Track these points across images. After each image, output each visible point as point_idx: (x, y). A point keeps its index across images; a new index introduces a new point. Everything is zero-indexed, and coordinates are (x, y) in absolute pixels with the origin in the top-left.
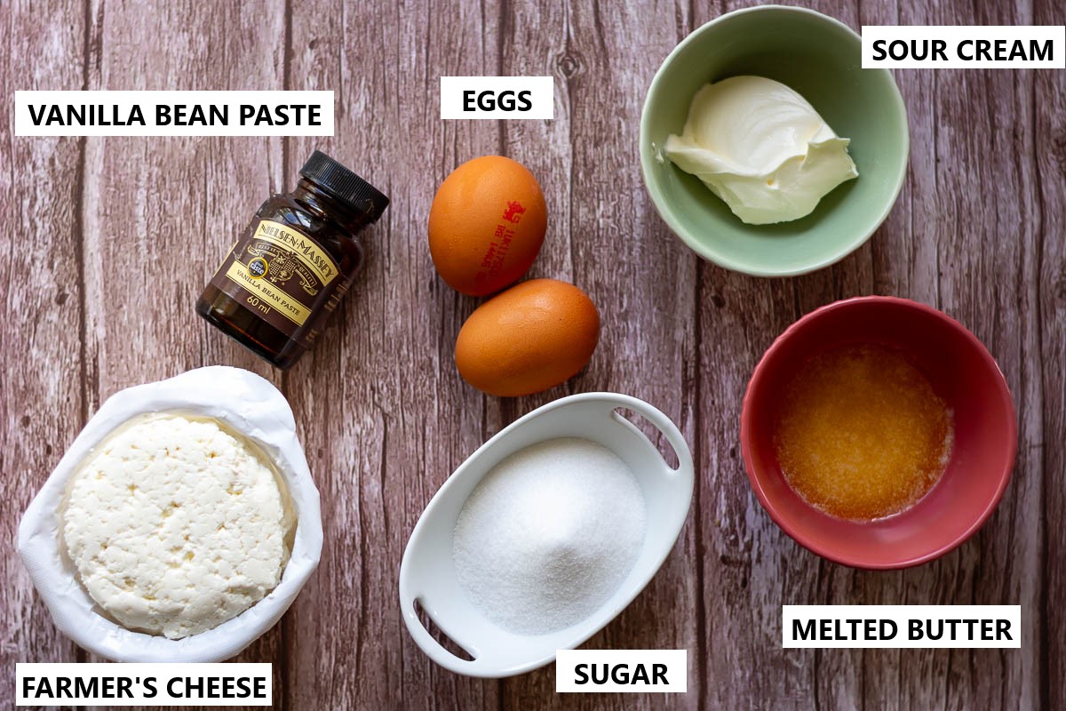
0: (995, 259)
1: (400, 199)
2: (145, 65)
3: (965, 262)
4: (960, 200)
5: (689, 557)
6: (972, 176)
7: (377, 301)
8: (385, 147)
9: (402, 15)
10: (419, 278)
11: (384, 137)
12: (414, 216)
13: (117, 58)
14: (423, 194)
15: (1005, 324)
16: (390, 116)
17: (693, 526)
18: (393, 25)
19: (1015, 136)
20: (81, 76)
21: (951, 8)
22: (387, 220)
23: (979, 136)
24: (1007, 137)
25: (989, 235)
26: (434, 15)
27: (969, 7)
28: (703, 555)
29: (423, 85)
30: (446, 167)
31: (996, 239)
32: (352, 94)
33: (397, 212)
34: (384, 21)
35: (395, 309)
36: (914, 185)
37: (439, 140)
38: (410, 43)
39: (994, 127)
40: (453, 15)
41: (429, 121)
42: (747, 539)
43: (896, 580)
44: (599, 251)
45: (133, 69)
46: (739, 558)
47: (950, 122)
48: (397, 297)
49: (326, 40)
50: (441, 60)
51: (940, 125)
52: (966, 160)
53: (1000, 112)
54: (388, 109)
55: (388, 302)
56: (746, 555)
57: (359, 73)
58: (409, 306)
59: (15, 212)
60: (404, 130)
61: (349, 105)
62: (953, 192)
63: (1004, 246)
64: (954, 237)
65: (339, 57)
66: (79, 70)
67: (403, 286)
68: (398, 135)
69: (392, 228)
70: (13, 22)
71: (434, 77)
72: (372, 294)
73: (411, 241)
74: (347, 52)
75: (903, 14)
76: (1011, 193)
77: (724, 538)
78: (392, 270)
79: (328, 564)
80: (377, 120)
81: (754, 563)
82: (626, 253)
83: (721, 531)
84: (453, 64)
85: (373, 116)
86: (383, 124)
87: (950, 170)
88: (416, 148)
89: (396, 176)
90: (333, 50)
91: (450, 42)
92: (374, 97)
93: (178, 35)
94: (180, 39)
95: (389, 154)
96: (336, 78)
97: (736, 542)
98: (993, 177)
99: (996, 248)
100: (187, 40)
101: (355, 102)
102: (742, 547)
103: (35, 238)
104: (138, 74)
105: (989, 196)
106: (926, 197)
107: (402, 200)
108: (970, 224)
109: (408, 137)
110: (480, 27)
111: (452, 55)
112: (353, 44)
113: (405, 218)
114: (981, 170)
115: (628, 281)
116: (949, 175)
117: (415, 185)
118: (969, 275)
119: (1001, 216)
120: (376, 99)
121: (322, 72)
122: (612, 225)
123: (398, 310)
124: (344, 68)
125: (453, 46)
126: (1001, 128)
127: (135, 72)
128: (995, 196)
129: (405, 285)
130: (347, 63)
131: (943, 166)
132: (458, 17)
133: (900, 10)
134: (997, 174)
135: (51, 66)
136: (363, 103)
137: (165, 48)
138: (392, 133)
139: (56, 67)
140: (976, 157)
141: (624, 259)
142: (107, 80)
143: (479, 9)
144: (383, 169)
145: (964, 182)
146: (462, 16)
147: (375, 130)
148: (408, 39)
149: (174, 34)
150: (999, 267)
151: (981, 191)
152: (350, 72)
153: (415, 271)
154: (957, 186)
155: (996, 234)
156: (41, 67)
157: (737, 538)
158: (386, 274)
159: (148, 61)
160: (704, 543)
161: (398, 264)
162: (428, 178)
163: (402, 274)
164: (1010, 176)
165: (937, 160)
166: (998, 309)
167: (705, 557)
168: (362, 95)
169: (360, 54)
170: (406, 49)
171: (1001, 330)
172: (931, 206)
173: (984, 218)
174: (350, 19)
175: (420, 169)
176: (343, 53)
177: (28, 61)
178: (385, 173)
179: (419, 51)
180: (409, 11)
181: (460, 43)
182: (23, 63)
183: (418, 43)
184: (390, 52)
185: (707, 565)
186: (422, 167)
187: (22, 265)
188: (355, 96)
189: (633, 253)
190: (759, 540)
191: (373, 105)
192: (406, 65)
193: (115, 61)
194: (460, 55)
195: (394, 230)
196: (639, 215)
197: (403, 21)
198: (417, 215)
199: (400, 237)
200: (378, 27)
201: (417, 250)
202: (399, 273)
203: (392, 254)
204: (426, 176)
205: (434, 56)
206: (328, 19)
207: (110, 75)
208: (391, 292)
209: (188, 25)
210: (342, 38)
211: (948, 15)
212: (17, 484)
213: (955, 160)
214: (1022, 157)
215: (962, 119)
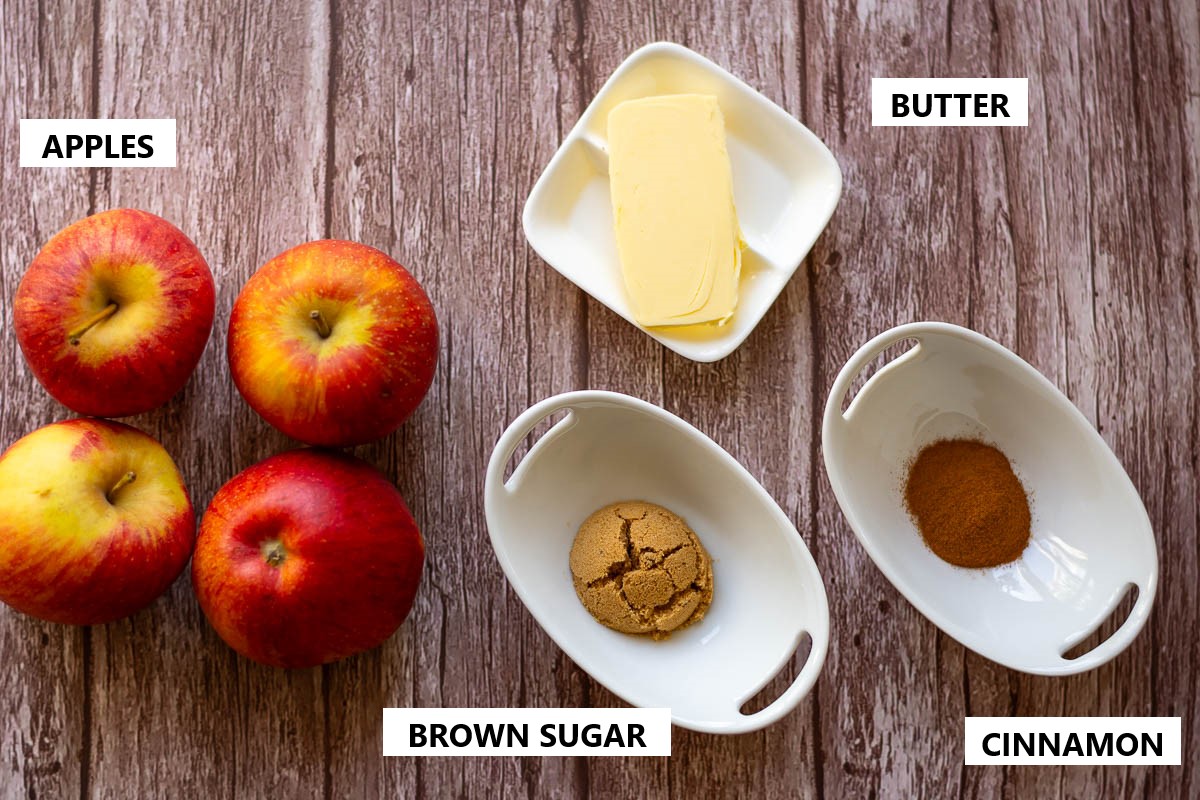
0: (1165, 410)
1: (461, 341)
2: (162, 184)
3: (1129, 414)
4: (1123, 341)
5: (806, 765)
6: (1136, 312)
7: (435, 462)
8: (444, 280)
9: (464, 127)
10: (484, 434)
11: (443, 269)
12: (478, 361)
13: (128, 177)
14: (489, 335)
15: (1178, 487)
16: (450, 244)
17: (811, 728)
18: (453, 138)
19: (1187, 265)
20: (86, 198)
21: (1108, 116)
22: (446, 366)
23: (1144, 265)
24: (1177, 266)
25: (1157, 382)
26: (501, 126)
27: (1129, 115)
28: (823, 762)
29: (490, 208)
30: (517, 303)
31: (1166, 387)
32: (406, 218)
33: (459, 357)
34: (443, 133)
35: (456, 471)
36: (1067, 324)
37: (508, 272)
38: (473, 158)
39: (1161, 255)
40: (524, 126)
41: (497, 250)
42: (875, 743)
43: (1053, 792)
44: (697, 402)
45: (147, 190)
46: (865, 765)
47: (1109, 248)
48: (458, 456)
49: (375, 156)
50: (509, 178)
51: (1097, 253)
52: (1129, 294)
53: (1168, 237)
54: (447, 235)
55: (447, 463)
56: (874, 762)
57: (413, 194)
58: (473, 467)
59: (7, 358)
60: (467, 260)
61: (402, 231)
62: (1114, 331)
63: (1176, 395)
64: (1117, 385)
65: (391, 175)
66: (84, 191)
67: (465, 443)
68: (459, 266)
69: (453, 376)
70: (7, 136)
71: (501, 199)
72: (428, 453)
73: (475, 390)
74: (399, 169)
75: (1053, 123)
76: (1183, 332)
77: (848, 743)
78: (452, 425)
79: (377, 774)
80: (434, 249)
81: (883, 771)
82: (729, 405)
83: (844, 733)
84: (524, 184)
85: (430, 244)
86: (442, 253)
87: (1110, 305)
88: (481, 281)
89: (456, 315)
90: (383, 167)
91: (520, 157)
92: (431, 222)
93: (200, 151)
94: (203, 155)
95: (449, 288)
96: (386, 200)
97: (861, 747)
98: (1161, 313)
99: (1166, 398)
100: (211, 155)
101: (409, 228)
102: (869, 752)
103: (30, 388)
104: (154, 195)
105: (1156, 336)
106: (1082, 337)
107: (464, 342)
108: (1134, 368)
109: (472, 268)
110: (556, 140)
111: (523, 171)
112: (406, 160)
113: (467, 364)
114: (1147, 305)
115: (731, 437)
116: (1108, 310)
117: (479, 325)
118: (1134, 429)
119: (1171, 359)
120: (433, 224)
121: (370, 193)
122: (713, 371)
123: (460, 472)
124: (396, 189)
125: (524, 162)
126: (1169, 256)
127: (151, 193)
128: (1164, 336)
129: (468, 442)
130: (399, 182)
131: (1102, 301)
132: (530, 128)
133: (1049, 118)
134: (1166, 310)
135: (51, 186)
136: (418, 229)
137: (186, 166)
138: (452, 264)
139: (58, 188)
140: (1141, 290)
141: (727, 411)
142: (117, 203)
143: (555, 118)
144: (441, 306)
145: (1128, 320)
146: (534, 127)
147: (433, 261)
148: (471, 154)
149: (196, 149)
150: (1170, 419)
151: (1148, 331)
152: (403, 193)
153: (479, 426)
154: (1118, 324)
155: (1165, 380)
156: (39, 187)
157: (863, 741)
158: (445, 429)
159: (165, 181)
160: (823, 748)
161: (460, 418)
162: (495, 317)
163: (464, 430)
164: (1181, 313)
165: (1095, 294)
166: (1169, 469)
167: (825, 765)
168: (417, 218)
169: (414, 172)
170: (469, 166)
171: (1173, 493)
172: (1089, 349)
173: (1151, 362)
174: (403, 130)
175: (486, 306)
176: (394, 171)
177: (25, 180)
178: (444, 310)
179: (484, 168)
180: (472, 122)
181: (532, 159)
182: (18, 184)
183: (483, 158)
184: (450, 169)
185: (827, 775)
186: (488, 303)
187: (15, 420)
188: (409, 221)
189: (738, 404)
190: (889, 744)
191: (430, 230)
192: (469, 184)
193: (127, 181)
194: (532, 171)
195: (455, 378)
196: (743, 359)
197: (466, 133)
198: (482, 360)
199: (462, 386)
200: (436, 140)
201: (482, 401)
202: (461, 427)
203: (452, 406)
204: (492, 313)
205: (501, 173)
206: (377, 131)
207: (121, 197)
208: (452, 451)
209: (212, 138)
210: (394, 153)
211: (1105, 124)
212: (7, 680)
213: (1116, 292)
214: (1195, 290)
215: (1123, 245)
